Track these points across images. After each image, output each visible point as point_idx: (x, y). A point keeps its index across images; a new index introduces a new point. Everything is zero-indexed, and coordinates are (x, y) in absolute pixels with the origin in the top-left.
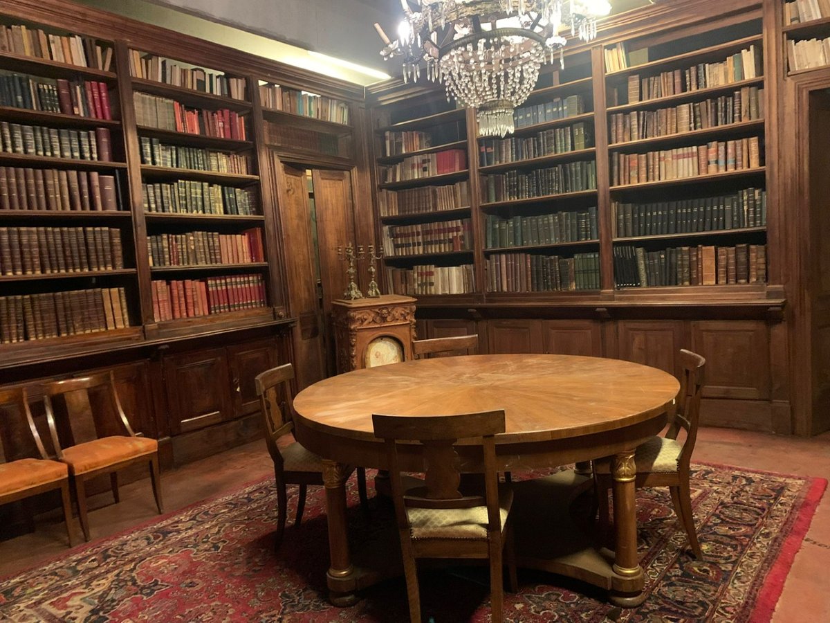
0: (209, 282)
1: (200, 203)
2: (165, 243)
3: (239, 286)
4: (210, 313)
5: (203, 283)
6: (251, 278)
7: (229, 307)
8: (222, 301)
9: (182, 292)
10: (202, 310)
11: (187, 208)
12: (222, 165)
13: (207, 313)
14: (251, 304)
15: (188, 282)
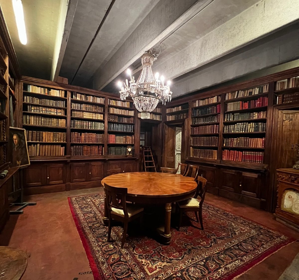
0: (244, 152)
1: (244, 129)
2: (230, 140)
3: (253, 155)
4: (242, 161)
5: (241, 152)
6: (261, 153)
7: (250, 161)
8: (247, 158)
9: (233, 154)
10: (240, 160)
11: (238, 131)
12: (256, 116)
13: (241, 161)
14: (259, 162)
15: (236, 151)
